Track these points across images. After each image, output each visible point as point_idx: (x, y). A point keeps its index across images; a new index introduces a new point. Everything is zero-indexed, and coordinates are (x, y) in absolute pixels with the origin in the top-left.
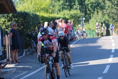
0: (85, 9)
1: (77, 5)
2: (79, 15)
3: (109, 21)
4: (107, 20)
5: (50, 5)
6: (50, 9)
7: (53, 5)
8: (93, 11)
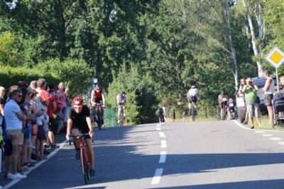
0: (98, 58)
1: (80, 47)
2: (85, 73)
3: (153, 89)
4: (150, 86)
5: (13, 46)
6: (12, 54)
7: (19, 45)
8: (115, 64)
